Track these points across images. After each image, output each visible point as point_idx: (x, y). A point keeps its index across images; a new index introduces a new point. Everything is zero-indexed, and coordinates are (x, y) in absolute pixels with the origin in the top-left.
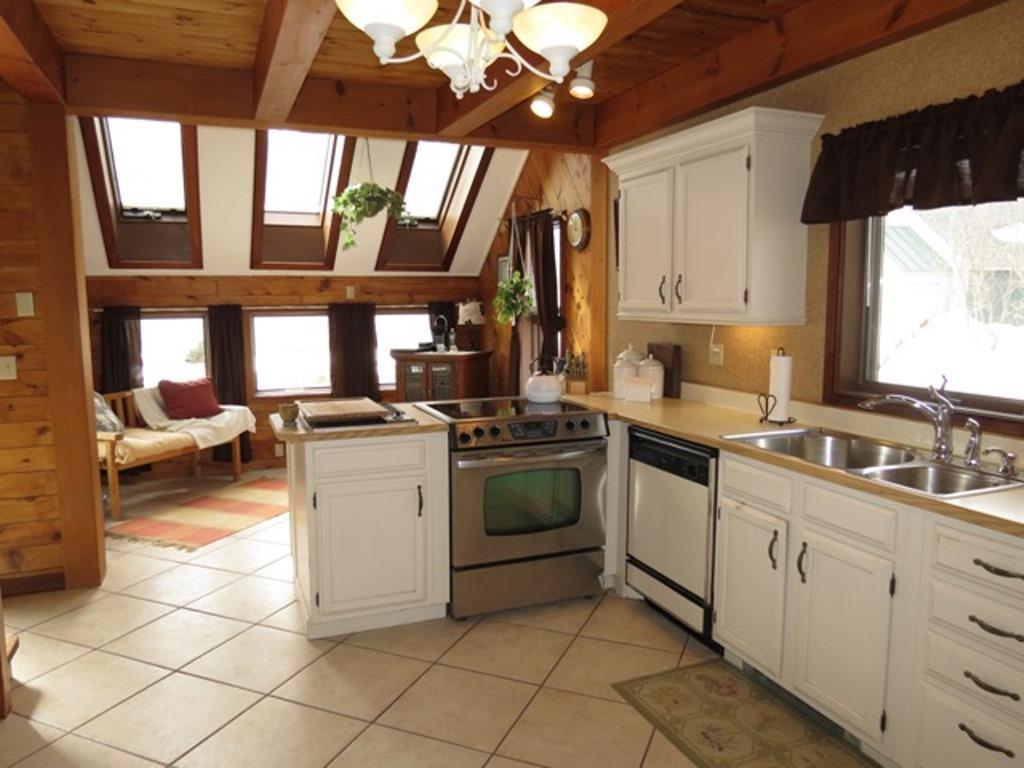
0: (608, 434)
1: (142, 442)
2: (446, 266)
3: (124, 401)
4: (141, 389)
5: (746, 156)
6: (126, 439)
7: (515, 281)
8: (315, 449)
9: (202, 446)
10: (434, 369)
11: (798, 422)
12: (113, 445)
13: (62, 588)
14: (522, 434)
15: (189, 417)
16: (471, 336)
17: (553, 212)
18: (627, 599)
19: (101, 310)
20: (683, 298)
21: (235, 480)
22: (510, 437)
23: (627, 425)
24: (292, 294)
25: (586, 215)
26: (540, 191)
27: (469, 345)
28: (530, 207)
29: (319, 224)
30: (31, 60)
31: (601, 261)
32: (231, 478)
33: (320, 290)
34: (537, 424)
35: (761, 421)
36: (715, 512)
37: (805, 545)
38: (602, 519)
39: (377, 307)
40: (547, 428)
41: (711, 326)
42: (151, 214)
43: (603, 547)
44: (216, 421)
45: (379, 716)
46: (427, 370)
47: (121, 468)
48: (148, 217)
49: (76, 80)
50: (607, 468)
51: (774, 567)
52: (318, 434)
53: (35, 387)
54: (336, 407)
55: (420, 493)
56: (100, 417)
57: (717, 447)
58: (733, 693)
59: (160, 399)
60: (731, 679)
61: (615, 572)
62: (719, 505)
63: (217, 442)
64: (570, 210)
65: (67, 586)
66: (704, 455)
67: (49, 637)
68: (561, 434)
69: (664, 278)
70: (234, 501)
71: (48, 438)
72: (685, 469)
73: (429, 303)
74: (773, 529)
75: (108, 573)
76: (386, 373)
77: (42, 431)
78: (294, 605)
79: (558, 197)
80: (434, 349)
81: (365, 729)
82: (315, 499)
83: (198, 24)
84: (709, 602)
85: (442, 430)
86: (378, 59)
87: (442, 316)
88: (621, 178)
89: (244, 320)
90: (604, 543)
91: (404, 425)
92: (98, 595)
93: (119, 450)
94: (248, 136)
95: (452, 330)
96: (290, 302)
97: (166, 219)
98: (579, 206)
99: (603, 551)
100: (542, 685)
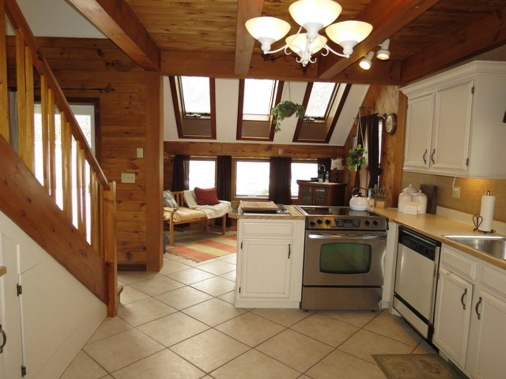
0: (388, 229)
1: (185, 213)
2: (327, 141)
3: (180, 195)
4: (188, 191)
5: (472, 86)
6: (178, 211)
7: (358, 149)
8: (243, 222)
9: (209, 217)
10: (317, 190)
11: (497, 232)
12: (172, 214)
13: (145, 270)
14: (341, 225)
15: (205, 205)
16: (337, 176)
17: (379, 115)
18: (394, 315)
19: (174, 156)
20: (435, 161)
21: (223, 235)
22: (336, 226)
23: (398, 225)
24: (254, 152)
25: (395, 117)
26: (374, 104)
27: (335, 180)
28: (369, 112)
29: (268, 120)
30: (144, 55)
31: (401, 140)
32: (221, 233)
33: (267, 150)
34: (351, 221)
35: (474, 230)
36: (437, 274)
37: (481, 299)
38: (383, 270)
39: (293, 159)
40: (355, 223)
41: (454, 178)
42: (197, 115)
43: (382, 287)
44: (216, 207)
45: (257, 346)
46: (313, 190)
47: (175, 224)
48: (195, 116)
49: (165, 61)
50: (386, 247)
51: (464, 308)
52: (246, 216)
53: (141, 186)
54: (257, 205)
55: (290, 248)
56: (169, 201)
57: (440, 241)
58: (438, 373)
59: (195, 195)
60: (439, 366)
61: (389, 301)
62: (439, 272)
63: (216, 216)
64: (388, 114)
65: (147, 269)
66: (433, 244)
67: (136, 289)
68: (363, 226)
69: (426, 150)
70: (219, 243)
71: (144, 208)
72: (424, 251)
73: (318, 159)
74: (465, 288)
75: (164, 267)
76: (295, 190)
77: (143, 205)
78: (233, 292)
79: (383, 107)
80: (317, 181)
81: (249, 350)
82: (242, 245)
83: (210, 36)
84: (432, 322)
85: (302, 219)
86: (263, 52)
87: (323, 165)
88: (409, 98)
89: (232, 163)
90: (383, 285)
91: (285, 215)
92: (157, 275)
93: (175, 216)
94: (236, 82)
95: (328, 172)
96: (253, 156)
97: (203, 117)
98: (392, 112)
99: (382, 288)
100: (336, 348)
